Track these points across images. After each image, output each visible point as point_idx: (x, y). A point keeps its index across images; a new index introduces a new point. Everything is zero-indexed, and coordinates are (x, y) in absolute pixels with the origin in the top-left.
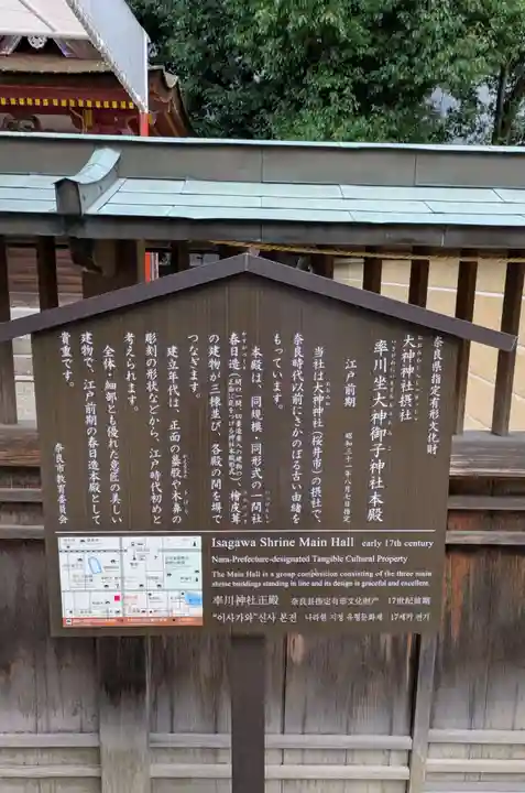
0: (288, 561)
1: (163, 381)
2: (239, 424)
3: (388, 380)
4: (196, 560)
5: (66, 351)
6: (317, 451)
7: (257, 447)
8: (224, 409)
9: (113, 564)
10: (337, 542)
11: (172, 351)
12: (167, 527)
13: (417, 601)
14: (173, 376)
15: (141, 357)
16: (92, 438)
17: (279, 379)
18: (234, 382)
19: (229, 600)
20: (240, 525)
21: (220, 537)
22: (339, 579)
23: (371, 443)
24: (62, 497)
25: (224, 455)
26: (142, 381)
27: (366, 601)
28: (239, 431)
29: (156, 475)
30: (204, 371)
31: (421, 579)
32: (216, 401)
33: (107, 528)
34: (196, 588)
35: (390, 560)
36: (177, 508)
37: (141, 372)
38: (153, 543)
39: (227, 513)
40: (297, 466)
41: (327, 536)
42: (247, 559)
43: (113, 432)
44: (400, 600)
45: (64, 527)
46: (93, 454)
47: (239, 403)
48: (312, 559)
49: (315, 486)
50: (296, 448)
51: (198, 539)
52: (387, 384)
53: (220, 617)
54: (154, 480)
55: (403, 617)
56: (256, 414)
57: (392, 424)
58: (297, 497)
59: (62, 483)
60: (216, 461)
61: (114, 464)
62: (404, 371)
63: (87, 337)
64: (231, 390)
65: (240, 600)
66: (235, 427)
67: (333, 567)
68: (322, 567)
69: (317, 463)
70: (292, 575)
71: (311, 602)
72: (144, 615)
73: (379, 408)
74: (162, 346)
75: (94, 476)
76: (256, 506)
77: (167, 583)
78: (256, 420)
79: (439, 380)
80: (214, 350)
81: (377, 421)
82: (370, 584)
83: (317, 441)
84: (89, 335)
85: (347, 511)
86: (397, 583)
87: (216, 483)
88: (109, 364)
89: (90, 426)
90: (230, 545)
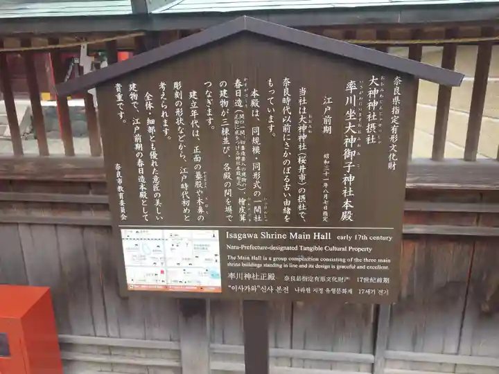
0: (282, 249)
1: (187, 117)
2: (243, 148)
3: (357, 112)
4: (215, 247)
5: (119, 97)
6: (302, 168)
7: (258, 166)
8: (231, 136)
9: (158, 249)
10: (317, 236)
11: (193, 94)
12: (193, 223)
13: (379, 280)
14: (194, 113)
15: (171, 100)
16: (140, 160)
17: (272, 113)
18: (239, 116)
19: (240, 276)
20: (246, 223)
21: (231, 231)
22: (320, 263)
23: (344, 162)
24: (122, 201)
25: (233, 172)
26: (172, 119)
27: (341, 279)
28: (244, 153)
29: (185, 186)
30: (217, 109)
31: (382, 264)
32: (226, 131)
33: (153, 223)
34: (216, 267)
35: (359, 250)
36: (201, 210)
37: (171, 111)
38: (184, 234)
39: (236, 213)
40: (287, 180)
41: (311, 232)
42: (251, 247)
43: (154, 155)
44: (366, 280)
45: (125, 222)
46: (141, 171)
47: (243, 132)
48: (299, 248)
49: (301, 194)
50: (286, 166)
51: (217, 232)
52: (356, 116)
53: (233, 288)
54: (184, 190)
55: (368, 292)
56: (256, 140)
57: (360, 146)
58: (287, 203)
59: (122, 192)
60: (226, 176)
61: (156, 179)
62: (370, 105)
63: (133, 86)
64: (236, 122)
65: (248, 276)
66: (240, 151)
67: (314, 254)
68: (306, 254)
69: (302, 177)
70: (285, 259)
71: (299, 279)
72: (181, 284)
73: (350, 134)
74: (186, 91)
75: (142, 187)
76: (258, 209)
77: (196, 263)
78: (256, 145)
79: (398, 112)
80: (224, 93)
81: (349, 144)
82: (343, 267)
83: (302, 160)
84: (134, 85)
85: (325, 213)
86: (364, 267)
87: (228, 192)
88: (149, 106)
89: (138, 151)
90: (239, 237)
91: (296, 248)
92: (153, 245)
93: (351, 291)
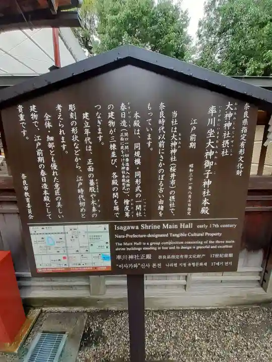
0: (157, 236)
1: (81, 135)
2: (127, 160)
3: (216, 131)
4: (106, 237)
5: (22, 117)
6: (173, 175)
7: (138, 174)
8: (118, 152)
9: (61, 240)
10: (182, 226)
11: (86, 115)
12: (89, 219)
13: (226, 256)
14: (87, 132)
15: (67, 120)
16: (42, 171)
17: (150, 132)
18: (124, 134)
19: (125, 257)
20: (130, 218)
21: (119, 224)
22: (184, 245)
23: (203, 170)
24: (29, 204)
25: (119, 179)
26: (69, 135)
27: (199, 256)
28: (128, 164)
29: (81, 191)
30: (106, 128)
31: (229, 244)
32: (113, 147)
33: (56, 220)
34: (107, 251)
35: (212, 235)
36: (94, 209)
37: (68, 129)
38: (82, 228)
39: (122, 211)
40: (161, 184)
41: (178, 223)
42: (135, 236)
43: (54, 166)
44: (217, 256)
45: (32, 221)
46: (44, 180)
47: (127, 147)
48: (169, 235)
49: (172, 195)
50: (161, 174)
51: (107, 226)
52: (215, 134)
53: (120, 266)
54: (80, 194)
55: (218, 264)
56: (137, 154)
57: (218, 159)
58: (161, 202)
59: (28, 197)
60: (114, 182)
61: (57, 185)
62: (226, 125)
63: (33, 108)
64: (122, 139)
65: (131, 257)
66: (125, 162)
67: (181, 239)
68: (175, 239)
69: (173, 182)
70: (158, 244)
71: (169, 257)
72: (80, 266)
73: (210, 148)
74: (79, 113)
75: (45, 193)
76: (139, 207)
77: (91, 249)
78: (137, 158)
79: (246, 131)
80: (111, 115)
81: (208, 156)
82: (201, 247)
83: (173, 169)
84: (34, 106)
85: (189, 209)
86: (215, 247)
87: (116, 195)
88: (48, 125)
89: (40, 163)
90: (125, 228)
91: (167, 235)
92: (56, 238)
93: (206, 264)
